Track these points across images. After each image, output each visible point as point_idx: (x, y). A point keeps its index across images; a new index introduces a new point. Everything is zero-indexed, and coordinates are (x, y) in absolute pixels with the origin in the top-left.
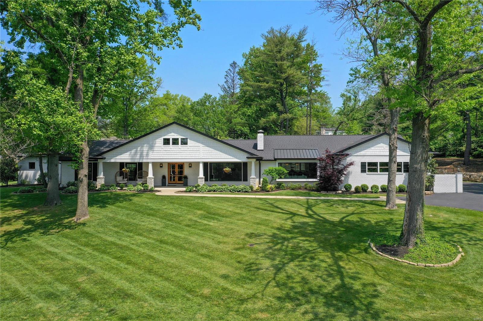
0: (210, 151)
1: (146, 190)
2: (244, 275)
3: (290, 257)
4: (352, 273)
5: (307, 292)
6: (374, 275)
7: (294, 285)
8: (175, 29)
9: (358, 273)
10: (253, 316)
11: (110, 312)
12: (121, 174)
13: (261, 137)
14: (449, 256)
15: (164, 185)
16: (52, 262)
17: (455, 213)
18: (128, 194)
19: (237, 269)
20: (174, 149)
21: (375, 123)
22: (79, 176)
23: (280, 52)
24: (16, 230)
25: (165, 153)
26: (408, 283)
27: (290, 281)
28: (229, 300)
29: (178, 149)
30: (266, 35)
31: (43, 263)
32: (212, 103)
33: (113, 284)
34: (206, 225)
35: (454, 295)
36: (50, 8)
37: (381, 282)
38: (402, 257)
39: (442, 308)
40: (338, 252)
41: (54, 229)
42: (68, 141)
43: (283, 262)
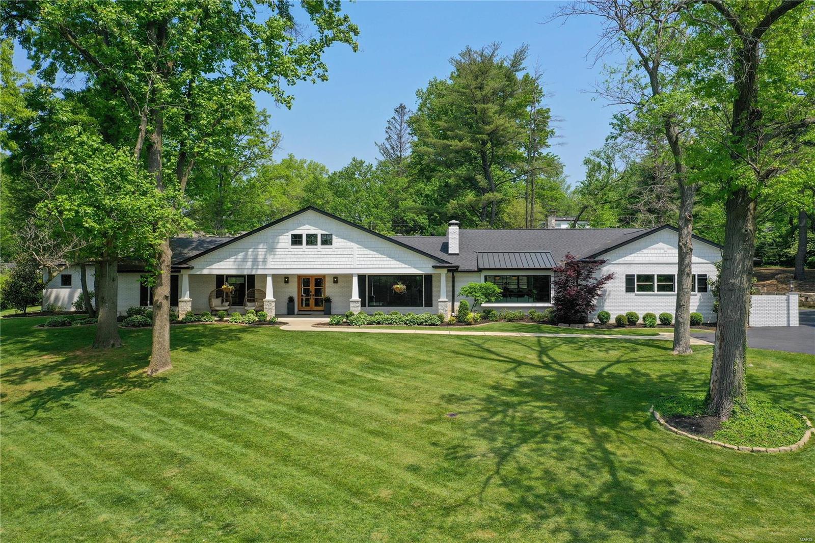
0: (371, 256)
1: (262, 322)
2: (446, 465)
3: (520, 435)
4: (629, 463)
5: (556, 495)
6: (667, 466)
7: (532, 483)
8: (316, 49)
9: (638, 463)
10: (468, 535)
11: (224, 528)
12: (219, 294)
13: (454, 231)
14: (790, 435)
15: (290, 313)
16: (117, 444)
17: (792, 360)
18: (234, 328)
19: (432, 457)
20: (310, 253)
21: (642, 208)
22: (155, 298)
23: (481, 88)
24: (50, 389)
25: (295, 260)
26: (727, 480)
27: (525, 476)
28: (423, 508)
29: (316, 253)
30: (459, 60)
31: (101, 445)
32: (366, 174)
33: (225, 482)
34: (370, 380)
35: (806, 500)
36: (110, 14)
37: (681, 477)
38: (711, 435)
39: (788, 522)
40: (601, 426)
41: (114, 387)
42: (137, 238)
43: (509, 444)
